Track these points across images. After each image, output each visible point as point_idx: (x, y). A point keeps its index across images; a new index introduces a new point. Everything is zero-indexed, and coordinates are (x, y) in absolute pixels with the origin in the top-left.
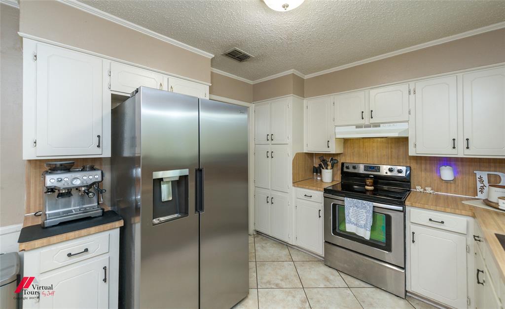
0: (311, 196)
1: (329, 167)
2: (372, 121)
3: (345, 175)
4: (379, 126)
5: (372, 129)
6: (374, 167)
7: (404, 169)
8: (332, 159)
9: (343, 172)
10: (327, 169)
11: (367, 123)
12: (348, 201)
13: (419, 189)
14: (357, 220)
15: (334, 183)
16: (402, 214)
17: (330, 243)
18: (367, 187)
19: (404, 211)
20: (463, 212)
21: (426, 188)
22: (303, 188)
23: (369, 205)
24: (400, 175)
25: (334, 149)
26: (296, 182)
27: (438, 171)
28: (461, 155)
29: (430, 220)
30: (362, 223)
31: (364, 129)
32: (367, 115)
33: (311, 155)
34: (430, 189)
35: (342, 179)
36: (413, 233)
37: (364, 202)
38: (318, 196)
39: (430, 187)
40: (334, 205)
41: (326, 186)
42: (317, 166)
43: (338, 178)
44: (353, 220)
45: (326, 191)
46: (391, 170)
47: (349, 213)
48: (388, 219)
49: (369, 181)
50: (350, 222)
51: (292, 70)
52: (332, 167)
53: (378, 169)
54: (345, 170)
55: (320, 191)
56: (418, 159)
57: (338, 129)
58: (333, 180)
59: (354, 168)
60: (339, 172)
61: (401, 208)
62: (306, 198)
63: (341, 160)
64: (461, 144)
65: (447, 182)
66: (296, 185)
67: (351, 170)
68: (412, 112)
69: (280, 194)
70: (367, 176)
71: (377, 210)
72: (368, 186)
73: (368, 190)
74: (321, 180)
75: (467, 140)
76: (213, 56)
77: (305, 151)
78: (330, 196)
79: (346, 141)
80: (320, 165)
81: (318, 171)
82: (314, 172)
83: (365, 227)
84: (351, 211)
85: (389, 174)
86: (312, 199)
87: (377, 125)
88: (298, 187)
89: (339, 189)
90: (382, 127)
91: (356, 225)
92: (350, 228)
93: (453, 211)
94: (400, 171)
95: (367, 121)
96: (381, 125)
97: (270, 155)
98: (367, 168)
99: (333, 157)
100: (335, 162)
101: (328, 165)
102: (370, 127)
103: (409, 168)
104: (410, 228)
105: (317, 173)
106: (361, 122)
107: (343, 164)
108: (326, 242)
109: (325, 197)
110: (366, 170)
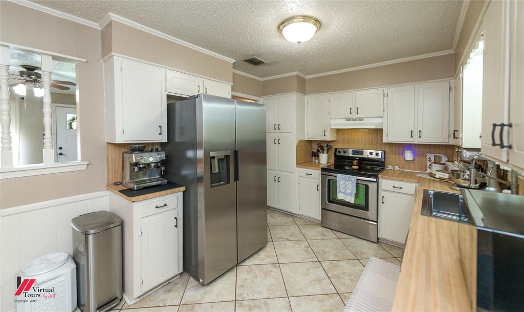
0: (311, 174)
1: (325, 152)
2: (358, 116)
3: (337, 158)
4: (363, 120)
5: (357, 122)
6: (358, 152)
7: (380, 152)
8: (327, 145)
9: (336, 156)
10: (323, 153)
11: (354, 117)
12: (339, 177)
13: (390, 167)
14: (346, 190)
15: (329, 164)
16: (376, 184)
17: (325, 209)
18: (354, 167)
19: (377, 182)
20: (414, 180)
21: (395, 167)
22: (305, 168)
23: (354, 179)
24: (377, 157)
25: (329, 137)
26: (299, 164)
27: (403, 154)
28: (416, 142)
29: (394, 187)
30: (349, 192)
31: (351, 122)
32: (354, 111)
33: (310, 142)
34: (397, 167)
35: (335, 161)
36: (383, 197)
37: (351, 176)
38: (317, 173)
39: (398, 165)
40: (329, 180)
41: (323, 166)
42: (315, 151)
43: (332, 161)
44: (342, 190)
45: (323, 169)
46: (371, 154)
47: (340, 185)
48: (367, 187)
49: (355, 162)
50: (340, 192)
51: (297, 72)
52: (328, 152)
53: (362, 153)
54: (338, 154)
55: (318, 170)
56: (390, 145)
57: (332, 122)
58: (328, 163)
59: (345, 152)
60: (333, 156)
61: (375, 180)
62: (308, 176)
63: (335, 146)
64: (416, 134)
65: (409, 162)
66: (299, 166)
67: (342, 154)
68: (386, 110)
69: (285, 173)
70: (354, 158)
71: (359, 182)
72: (354, 165)
73: (354, 169)
74: (319, 163)
75: (420, 131)
76: (235, 61)
77: (306, 139)
78: (326, 173)
79: (338, 130)
80: (318, 150)
81: (316, 155)
82: (313, 156)
83: (351, 194)
84: (341, 183)
85: (370, 156)
86: (312, 177)
87: (361, 119)
88: (301, 167)
89: (333, 168)
90: (365, 121)
91: (345, 193)
92: (340, 196)
93: (407, 180)
94: (377, 154)
95: (354, 116)
96: (364, 119)
97: (277, 142)
98: (354, 152)
99: (328, 143)
100: (330, 147)
101: (324, 150)
102: (356, 120)
103: (384, 152)
104: (381, 193)
105: (315, 156)
106: (350, 116)
107: (336, 149)
108: (322, 208)
109: (322, 174)
110: (353, 154)
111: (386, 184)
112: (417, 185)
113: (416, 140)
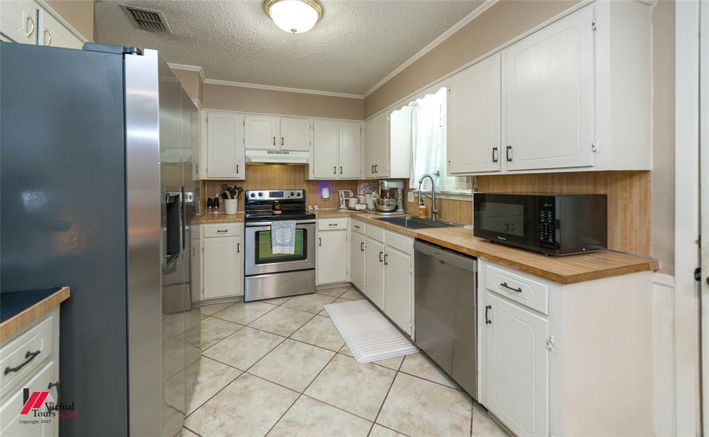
0: (226, 231)
2: (284, 148)
4: (288, 153)
5: (282, 155)
6: (277, 193)
7: (301, 192)
10: (232, 198)
11: (278, 149)
12: (275, 225)
14: (283, 240)
16: (313, 225)
17: (252, 275)
18: (276, 212)
23: (293, 223)
24: (299, 197)
25: (240, 175)
27: (321, 192)
28: (338, 179)
29: (330, 225)
30: (288, 241)
31: (275, 155)
32: (278, 141)
33: (204, 184)
34: (316, 206)
36: (320, 238)
38: (236, 228)
40: (257, 234)
43: (243, 209)
44: (279, 241)
45: (247, 220)
46: (292, 194)
47: (275, 236)
48: (305, 232)
49: (276, 206)
50: (277, 244)
51: (200, 67)
53: (281, 195)
54: (250, 198)
55: (239, 221)
57: (249, 153)
59: (260, 195)
60: (243, 203)
61: (315, 221)
63: (245, 188)
64: (338, 171)
65: (325, 200)
66: (203, 221)
67: (257, 198)
68: (312, 144)
70: (273, 202)
71: (298, 226)
72: (276, 210)
75: (341, 167)
77: (204, 178)
78: (253, 223)
79: (249, 166)
80: (224, 194)
82: (208, 206)
83: (290, 244)
84: (277, 233)
85: (291, 198)
86: (228, 234)
87: (286, 152)
90: (291, 154)
91: (282, 245)
92: (277, 250)
94: (299, 195)
95: (277, 147)
96: (290, 152)
98: (272, 195)
102: (281, 153)
103: (304, 192)
104: (318, 235)
106: (272, 147)
107: (247, 192)
108: (247, 276)
109: (246, 227)
110: (270, 196)
111: (322, 223)
112: (350, 219)
113: (337, 177)
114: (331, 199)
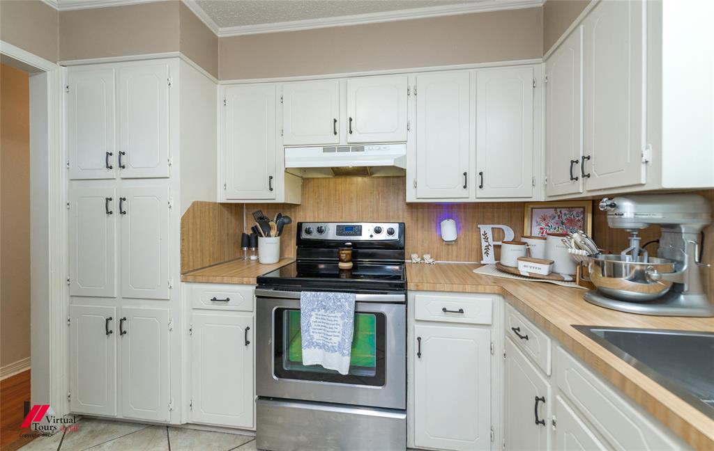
0: (228, 300)
1: (273, 232)
2: (354, 138)
3: (305, 246)
4: (362, 149)
5: (351, 153)
6: (352, 228)
7: (396, 227)
8: (279, 216)
9: (301, 243)
10: (269, 236)
11: (343, 143)
12: (308, 299)
13: (415, 258)
14: (326, 336)
15: (284, 263)
17: (268, 398)
18: (342, 265)
19: (405, 303)
21: (425, 256)
22: (208, 283)
23: (346, 301)
24: (391, 237)
25: (280, 195)
26: (190, 272)
27: (439, 227)
28: (472, 199)
29: (444, 310)
30: (336, 340)
31: (336, 154)
32: (342, 126)
33: (236, 209)
34: (429, 256)
35: (297, 254)
36: (419, 339)
37: (340, 295)
38: (244, 295)
40: (279, 313)
41: (263, 272)
42: (249, 232)
43: (292, 254)
44: (316, 337)
45: (263, 282)
46: (378, 231)
47: (309, 325)
48: (381, 318)
49: (345, 253)
50: (312, 344)
52: (280, 232)
53: (358, 231)
54: (304, 236)
55: (248, 284)
57: (290, 153)
58: (280, 260)
59: (320, 231)
60: (294, 241)
61: (401, 297)
62: (216, 306)
63: (298, 217)
64: (473, 181)
65: (449, 243)
66: (190, 278)
67: (315, 236)
68: (412, 127)
69: (145, 306)
70: (341, 244)
71: (362, 308)
72: (343, 261)
73: (342, 270)
74: (258, 260)
75: (481, 174)
77: (221, 199)
78: (270, 292)
79: (305, 182)
80: (255, 229)
81: (250, 242)
82: (243, 246)
83: (340, 347)
84: (313, 319)
85: (377, 237)
86: (230, 306)
87: (358, 147)
88: (195, 282)
89: (293, 273)
90: (367, 150)
91: (323, 347)
92: (310, 357)
93: (474, 288)
94: (390, 232)
95: (343, 138)
96: (366, 147)
97: (116, 207)
98: (341, 230)
99: (282, 210)
100: (286, 221)
101: (270, 228)
102: (347, 149)
103: (402, 226)
104: (416, 330)
105: (249, 246)
106: (333, 140)
107: (300, 225)
108: (261, 398)
109: (258, 297)
110: (339, 234)
111: (425, 304)
113: (473, 195)
114: (461, 242)
